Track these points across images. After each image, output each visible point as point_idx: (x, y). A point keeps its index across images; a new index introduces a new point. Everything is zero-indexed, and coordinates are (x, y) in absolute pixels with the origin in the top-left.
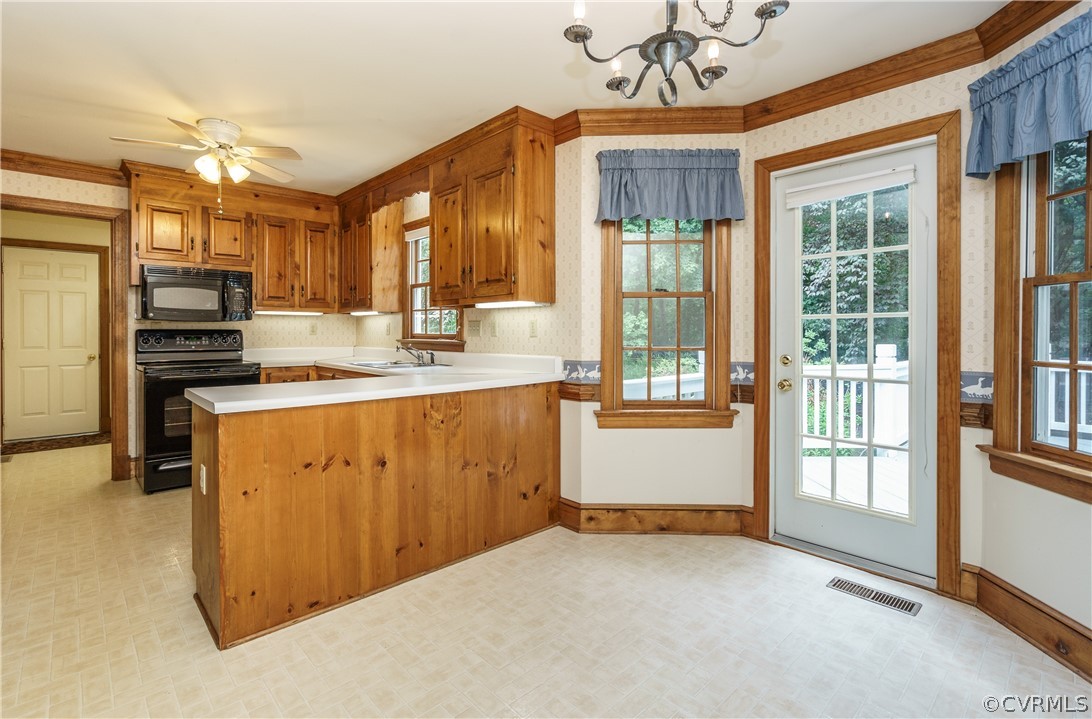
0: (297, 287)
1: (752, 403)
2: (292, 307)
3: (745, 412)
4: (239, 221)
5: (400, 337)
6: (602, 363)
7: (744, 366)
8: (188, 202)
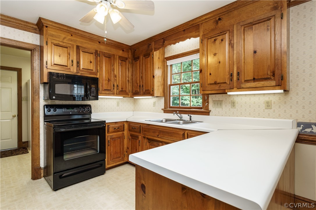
0: (115, 85)
2: (113, 94)
4: (92, 54)
5: (163, 108)
8: (71, 43)
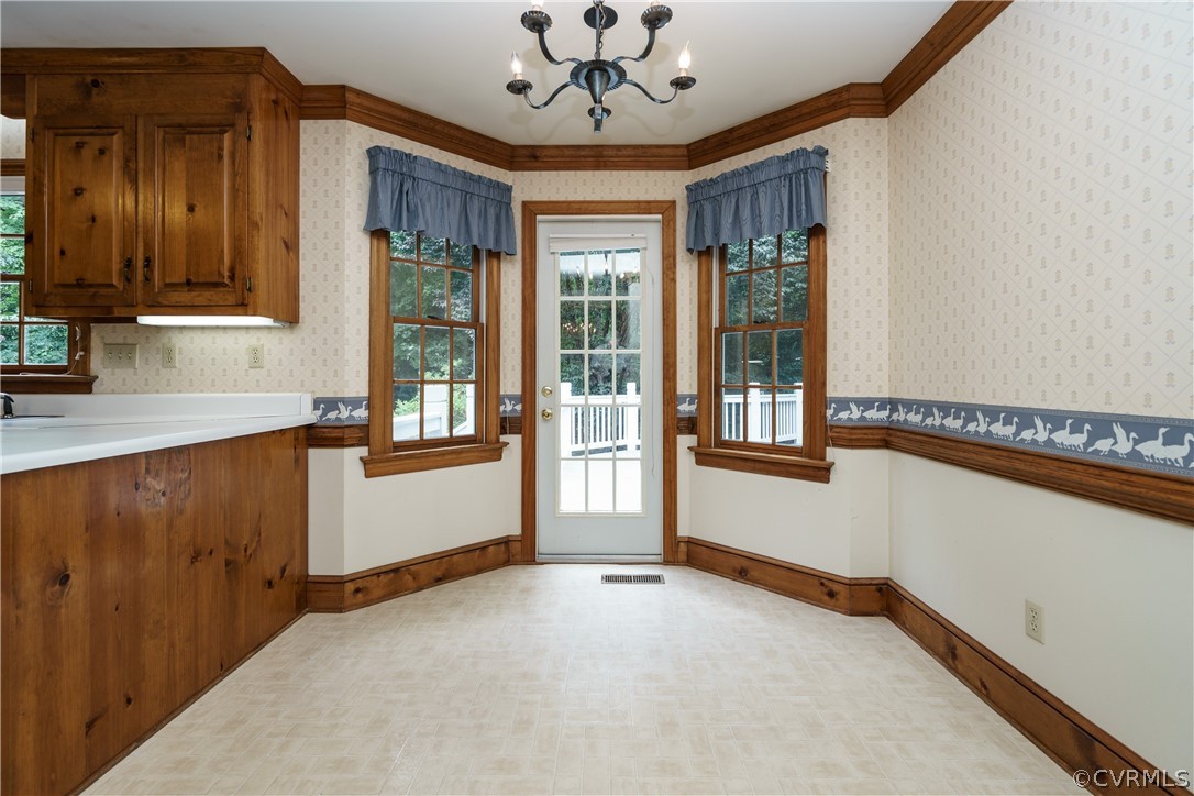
1: (520, 433)
3: (514, 442)
6: (369, 399)
7: (511, 398)
